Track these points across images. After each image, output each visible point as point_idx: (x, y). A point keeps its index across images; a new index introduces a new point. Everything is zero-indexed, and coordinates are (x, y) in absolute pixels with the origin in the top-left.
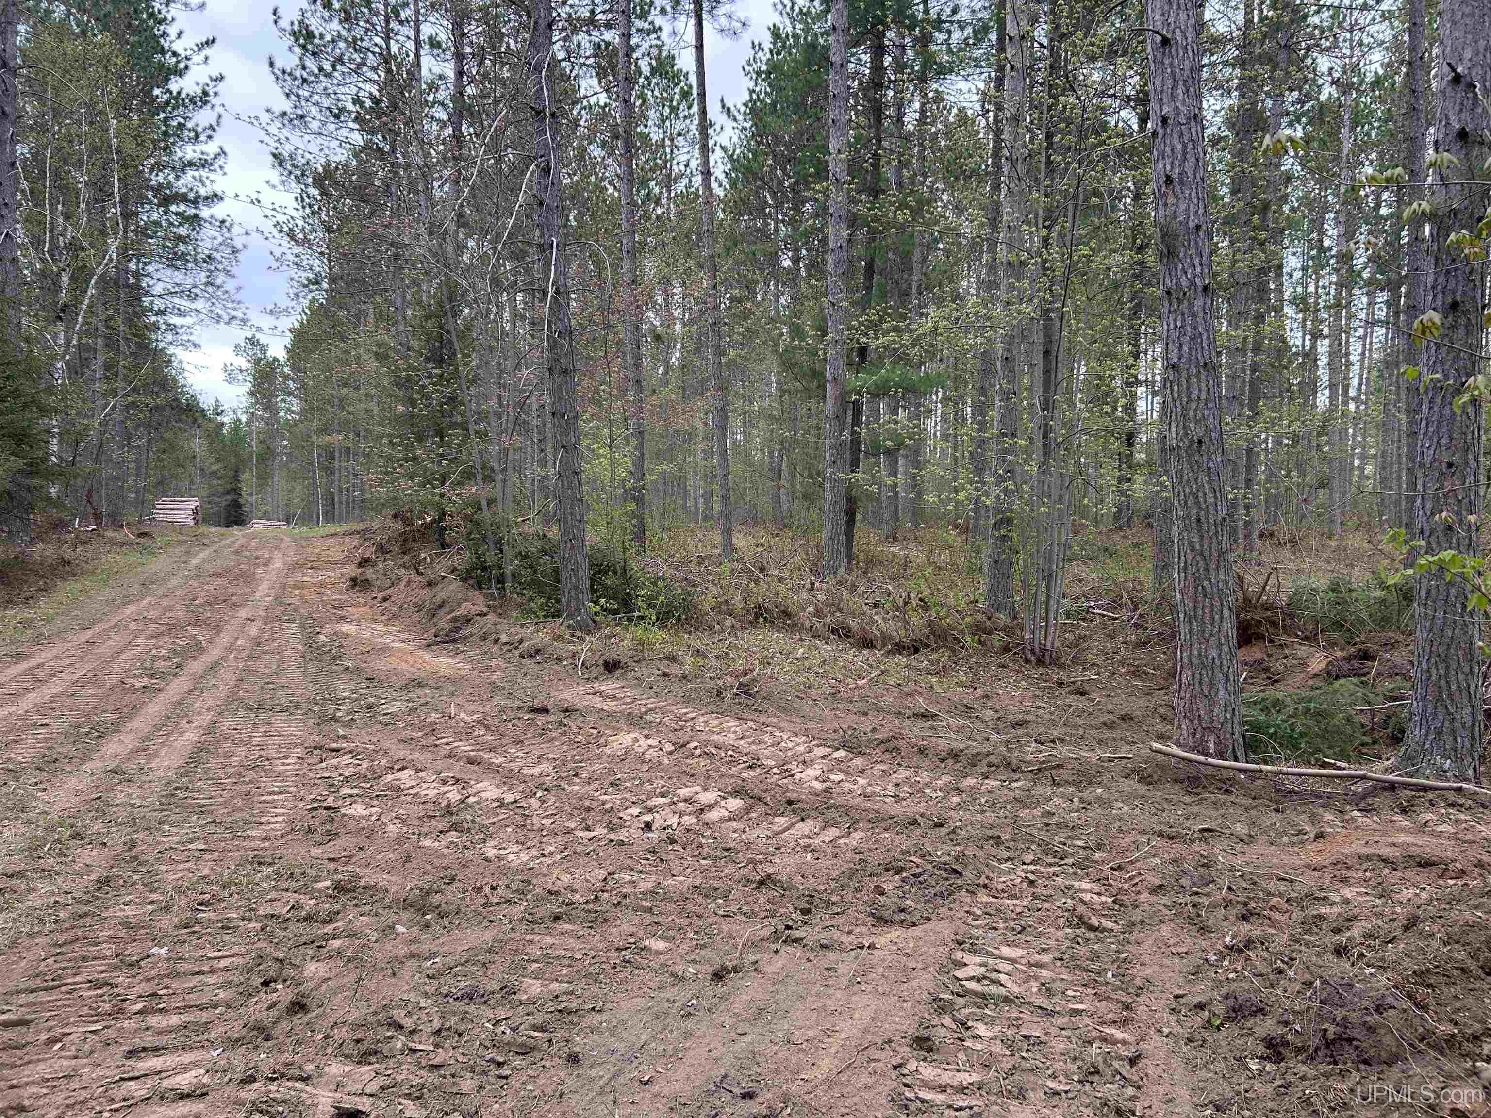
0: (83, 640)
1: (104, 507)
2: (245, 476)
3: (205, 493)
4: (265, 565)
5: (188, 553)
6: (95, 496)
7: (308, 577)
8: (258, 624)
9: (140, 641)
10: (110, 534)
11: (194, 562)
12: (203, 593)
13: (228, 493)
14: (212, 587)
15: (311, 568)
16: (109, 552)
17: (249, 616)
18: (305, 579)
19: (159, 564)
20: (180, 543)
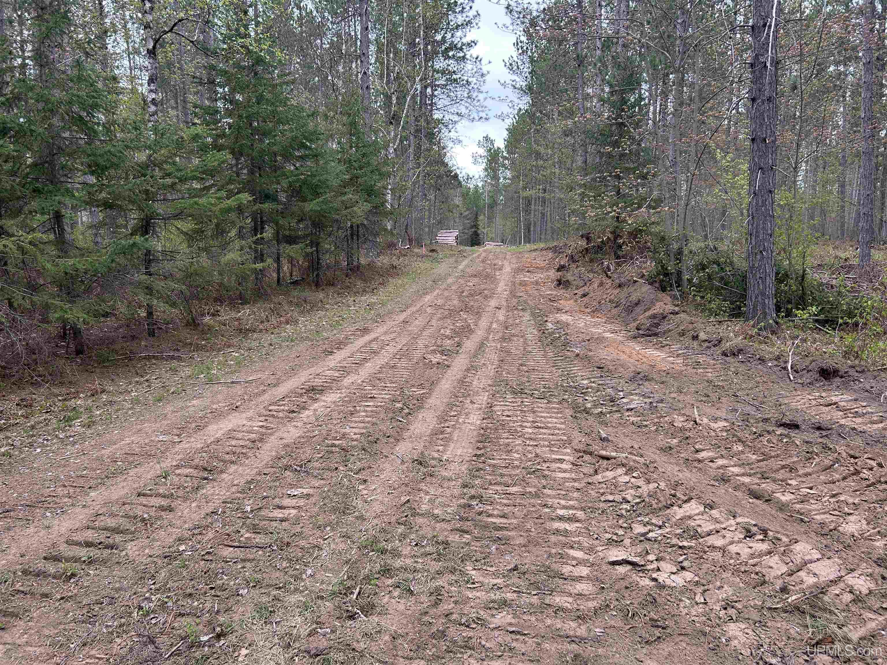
0: (401, 320)
1: (413, 235)
2: (481, 217)
3: (461, 228)
4: (500, 270)
5: (456, 261)
6: (409, 229)
7: (527, 278)
8: (503, 312)
9: (434, 322)
10: (416, 250)
11: (461, 267)
12: (468, 288)
13: (472, 227)
14: (471, 284)
15: (528, 272)
16: (416, 261)
17: (497, 305)
18: (526, 279)
19: (442, 268)
20: (452, 256)
